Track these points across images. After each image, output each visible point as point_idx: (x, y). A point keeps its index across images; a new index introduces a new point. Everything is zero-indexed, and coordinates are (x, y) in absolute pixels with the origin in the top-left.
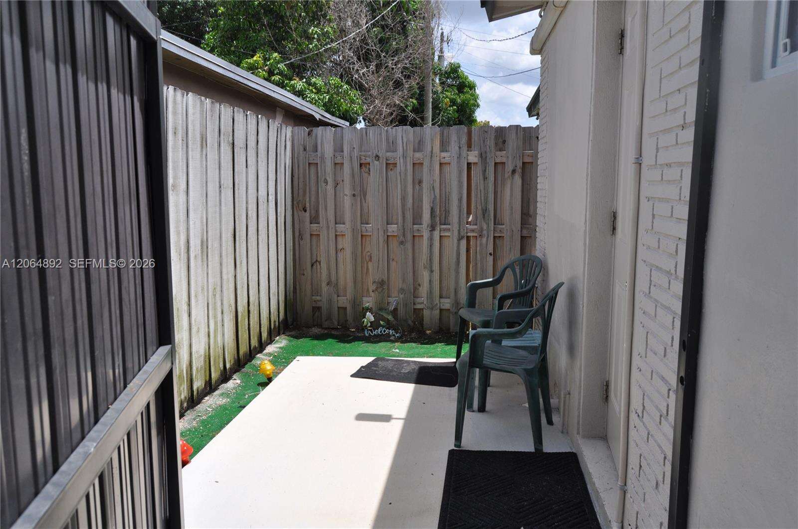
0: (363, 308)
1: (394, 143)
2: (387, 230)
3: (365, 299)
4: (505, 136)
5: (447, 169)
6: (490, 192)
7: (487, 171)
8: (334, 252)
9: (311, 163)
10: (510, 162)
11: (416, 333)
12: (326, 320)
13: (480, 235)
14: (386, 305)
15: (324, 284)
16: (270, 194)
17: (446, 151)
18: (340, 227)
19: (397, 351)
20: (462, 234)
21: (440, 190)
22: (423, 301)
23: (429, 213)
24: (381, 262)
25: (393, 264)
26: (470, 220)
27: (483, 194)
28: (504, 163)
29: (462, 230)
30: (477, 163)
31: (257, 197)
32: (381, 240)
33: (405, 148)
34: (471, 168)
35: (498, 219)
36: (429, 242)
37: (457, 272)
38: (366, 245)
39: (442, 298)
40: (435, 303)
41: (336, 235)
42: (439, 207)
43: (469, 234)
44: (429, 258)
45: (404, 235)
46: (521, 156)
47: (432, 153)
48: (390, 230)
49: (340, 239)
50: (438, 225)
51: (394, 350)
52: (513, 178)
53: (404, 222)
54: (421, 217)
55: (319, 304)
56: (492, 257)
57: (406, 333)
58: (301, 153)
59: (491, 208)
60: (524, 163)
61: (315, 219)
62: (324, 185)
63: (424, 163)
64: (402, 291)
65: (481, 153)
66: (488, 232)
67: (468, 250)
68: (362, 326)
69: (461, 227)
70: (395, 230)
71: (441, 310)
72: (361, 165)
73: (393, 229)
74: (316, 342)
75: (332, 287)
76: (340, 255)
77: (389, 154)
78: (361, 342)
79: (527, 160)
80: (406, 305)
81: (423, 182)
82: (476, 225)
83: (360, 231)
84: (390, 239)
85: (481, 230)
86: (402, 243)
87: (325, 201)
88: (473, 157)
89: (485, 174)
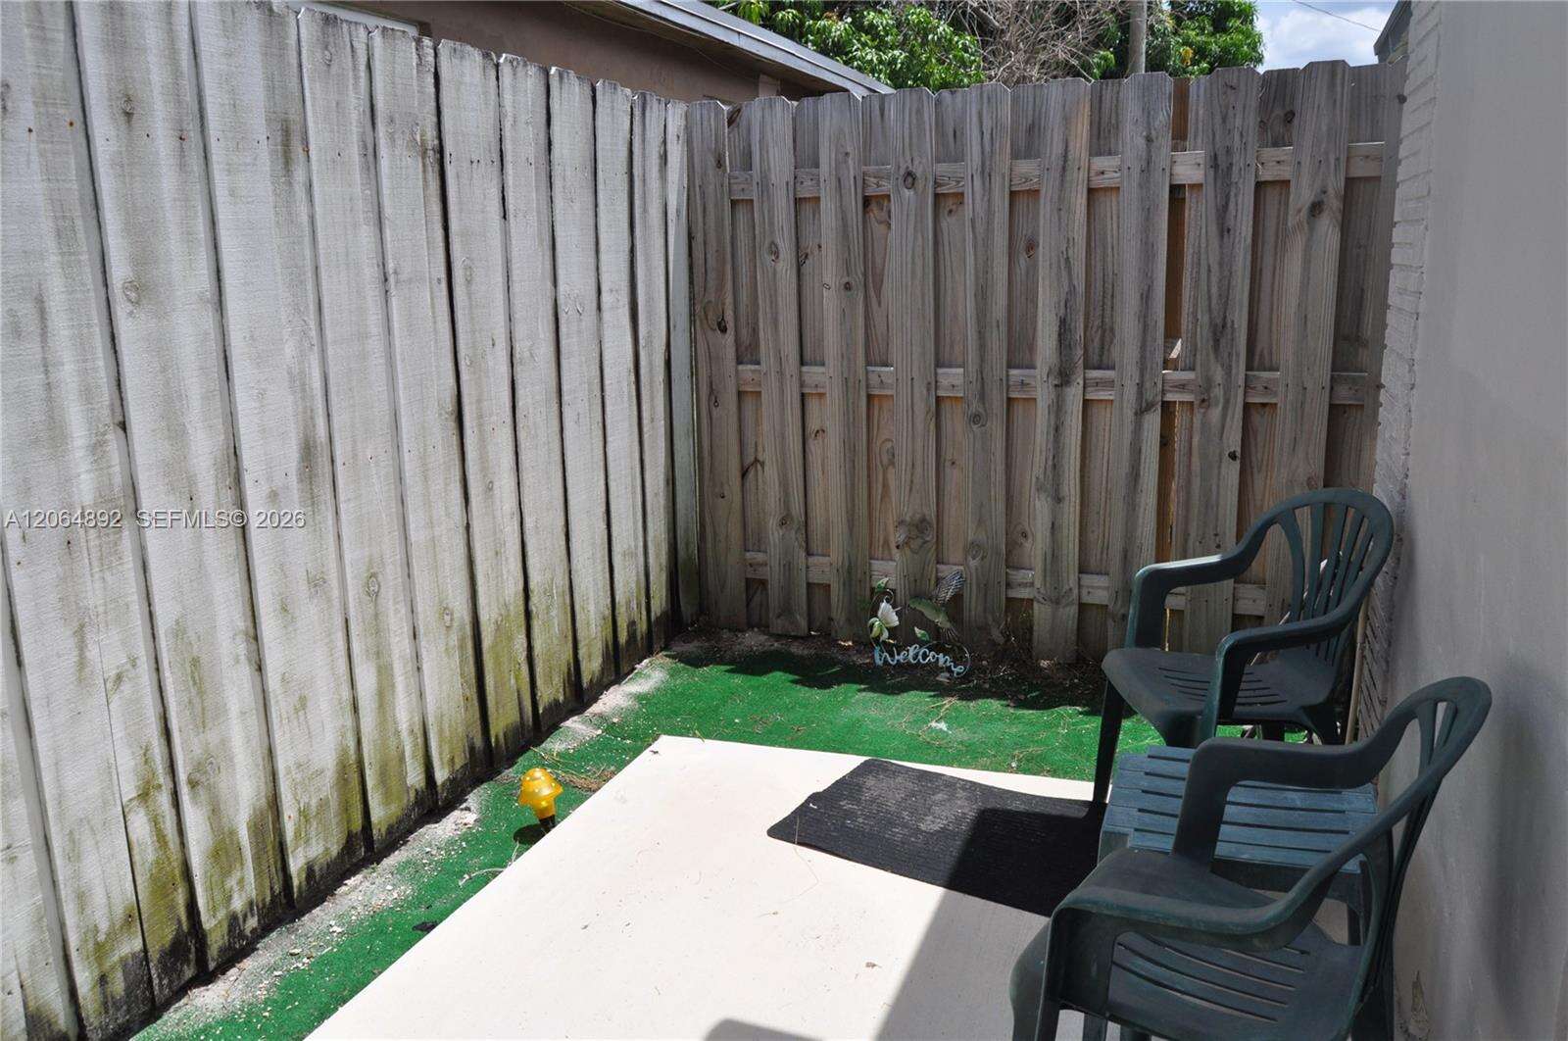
0: (872, 589)
1: (958, 133)
2: (936, 382)
3: (877, 565)
4: (1293, 98)
5: (1107, 206)
6: (1239, 273)
7: (1232, 206)
8: (798, 439)
9: (738, 200)
10: (1305, 180)
11: (1012, 666)
12: (778, 617)
13: (1203, 401)
14: (932, 587)
15: (772, 523)
16: (604, 288)
17: (1110, 154)
18: (813, 373)
19: (943, 726)
20: (1149, 396)
21: (1088, 266)
22: (1030, 581)
23: (1055, 336)
24: (919, 470)
25: (953, 476)
26: (1174, 355)
27: (1214, 279)
28: (1286, 183)
29: (1148, 385)
30: (1201, 185)
31: (556, 300)
32: (920, 408)
33: (987, 148)
34: (1184, 199)
35: (1262, 352)
36: (1053, 417)
37: (1132, 506)
38: (882, 423)
39: (1087, 573)
40: (1066, 587)
41: (803, 395)
42: (1082, 319)
43: (1169, 397)
44: (1050, 463)
45: (982, 396)
46: (1343, 158)
47: (1065, 161)
48: (944, 382)
49: (813, 405)
50: (1080, 370)
51: (934, 724)
52: (1312, 229)
53: (982, 359)
54: (1032, 348)
55: (763, 573)
56: (1237, 465)
57: (984, 663)
58: (711, 172)
59: (1240, 319)
60: (1350, 182)
61: (747, 353)
62: (769, 258)
63: (1043, 192)
64: (973, 548)
65: (1215, 155)
66: (1227, 391)
67: (1165, 442)
68: (868, 636)
69: (1147, 377)
70: (959, 381)
71: (1083, 607)
72: (867, 201)
73: (952, 378)
74: (738, 680)
75: (793, 532)
76: (814, 446)
77: (943, 168)
78: (855, 687)
79: (1360, 170)
80: (985, 588)
81: (1038, 246)
82: (1192, 369)
83: (863, 383)
84: (946, 406)
85: (1208, 384)
86: (976, 419)
87: (774, 304)
88: (1189, 167)
89: (1223, 218)
